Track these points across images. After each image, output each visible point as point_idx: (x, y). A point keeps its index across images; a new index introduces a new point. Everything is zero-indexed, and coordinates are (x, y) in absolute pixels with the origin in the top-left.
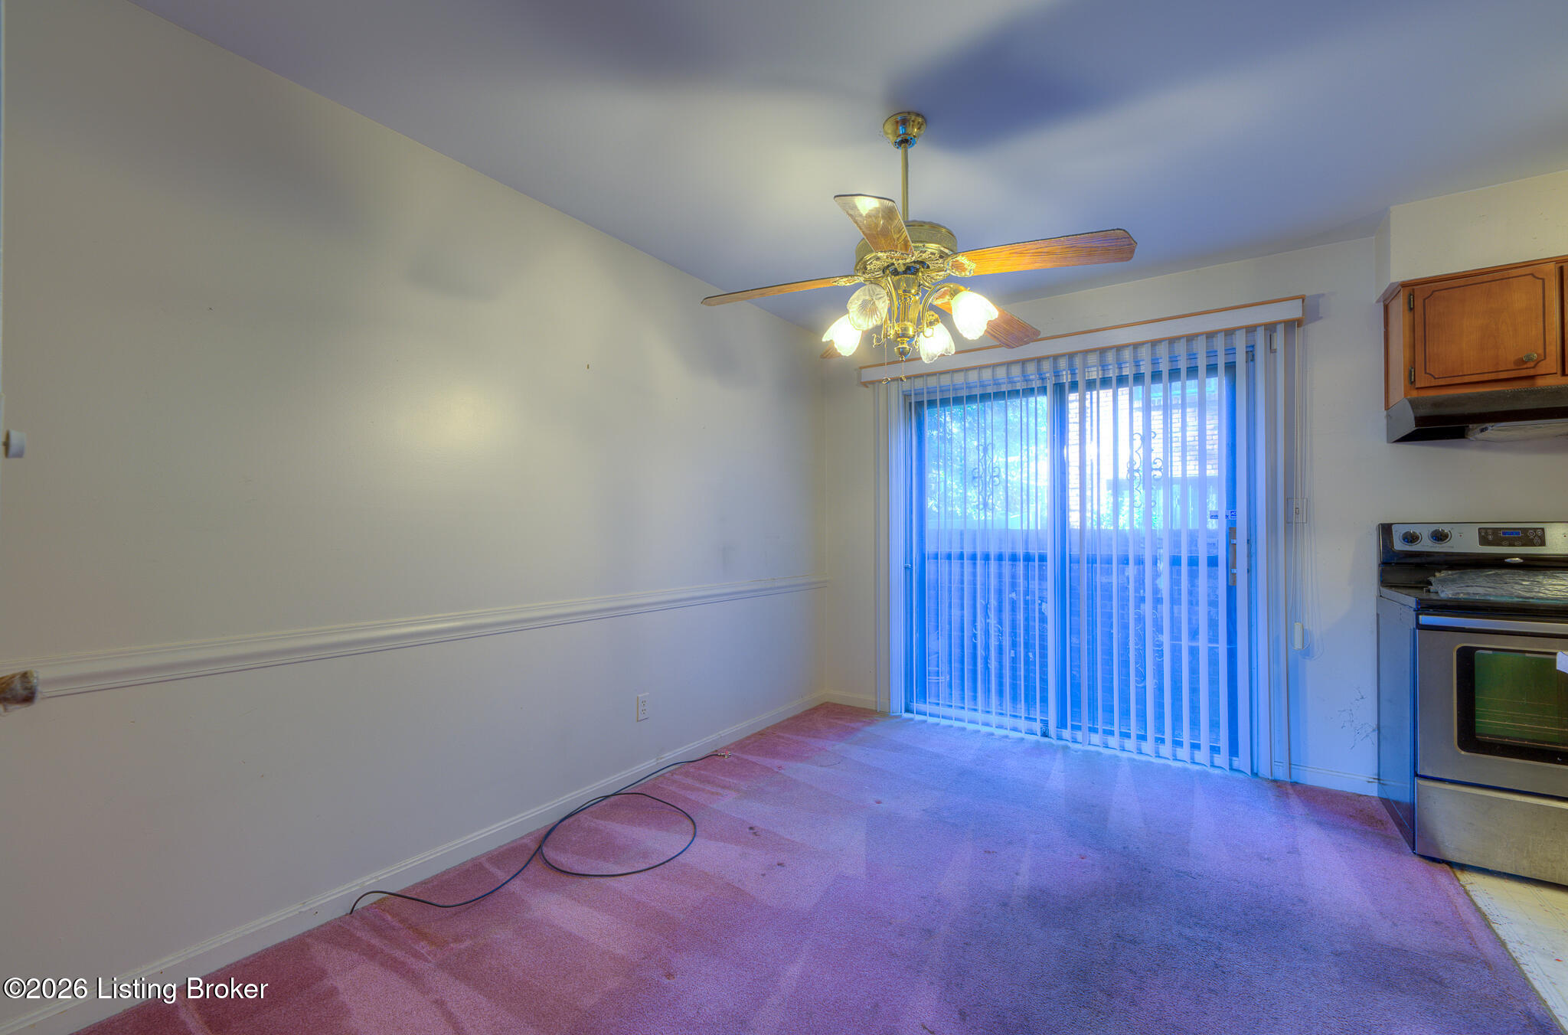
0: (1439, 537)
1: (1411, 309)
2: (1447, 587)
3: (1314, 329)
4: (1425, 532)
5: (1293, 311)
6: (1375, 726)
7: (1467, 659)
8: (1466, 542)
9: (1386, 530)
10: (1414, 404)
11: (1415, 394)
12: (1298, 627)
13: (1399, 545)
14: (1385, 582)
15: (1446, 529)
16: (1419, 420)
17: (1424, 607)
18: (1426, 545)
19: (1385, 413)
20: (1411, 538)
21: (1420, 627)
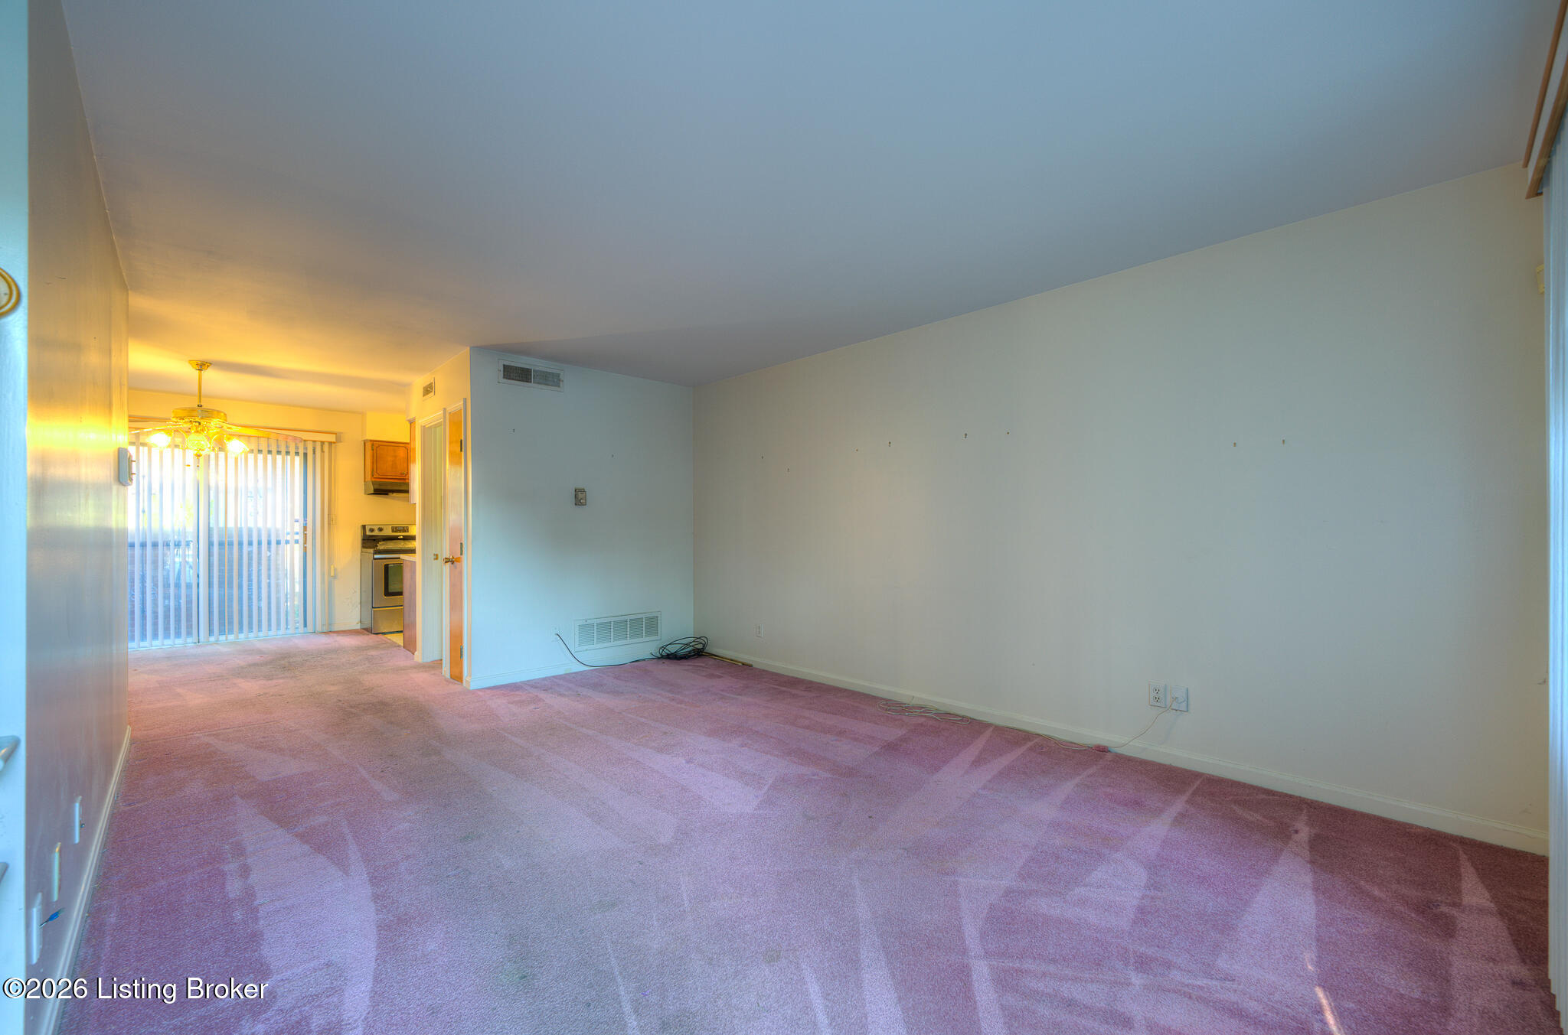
0: (380, 530)
1: (373, 450)
2: (381, 546)
3: (339, 445)
4: (376, 528)
5: (332, 438)
6: (359, 601)
7: (387, 567)
8: (388, 532)
9: (364, 527)
10: (373, 483)
11: (373, 480)
12: (332, 566)
13: (368, 533)
14: (364, 546)
15: (382, 527)
16: (375, 490)
17: (376, 552)
18: (376, 533)
19: (363, 483)
20: (372, 530)
21: (375, 559)
